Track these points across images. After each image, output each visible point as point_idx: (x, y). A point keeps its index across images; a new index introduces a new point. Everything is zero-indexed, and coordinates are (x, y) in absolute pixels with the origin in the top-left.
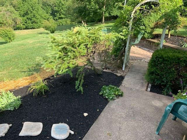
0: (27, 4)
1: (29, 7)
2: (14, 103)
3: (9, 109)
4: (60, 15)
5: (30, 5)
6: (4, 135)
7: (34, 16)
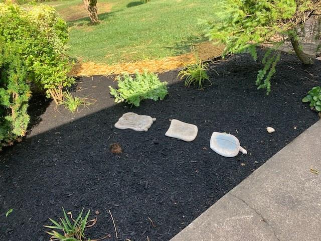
2: (158, 91)
3: (152, 98)
6: (146, 130)
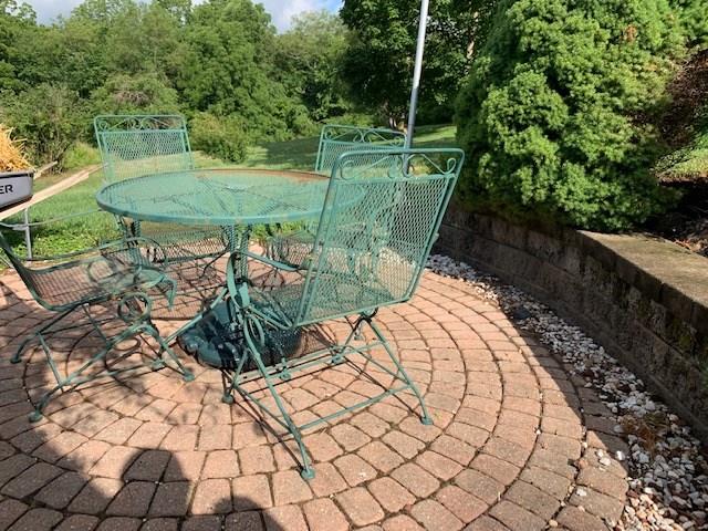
0: (215, 63)
1: (222, 73)
4: (335, 100)
5: (226, 67)
7: (237, 104)
